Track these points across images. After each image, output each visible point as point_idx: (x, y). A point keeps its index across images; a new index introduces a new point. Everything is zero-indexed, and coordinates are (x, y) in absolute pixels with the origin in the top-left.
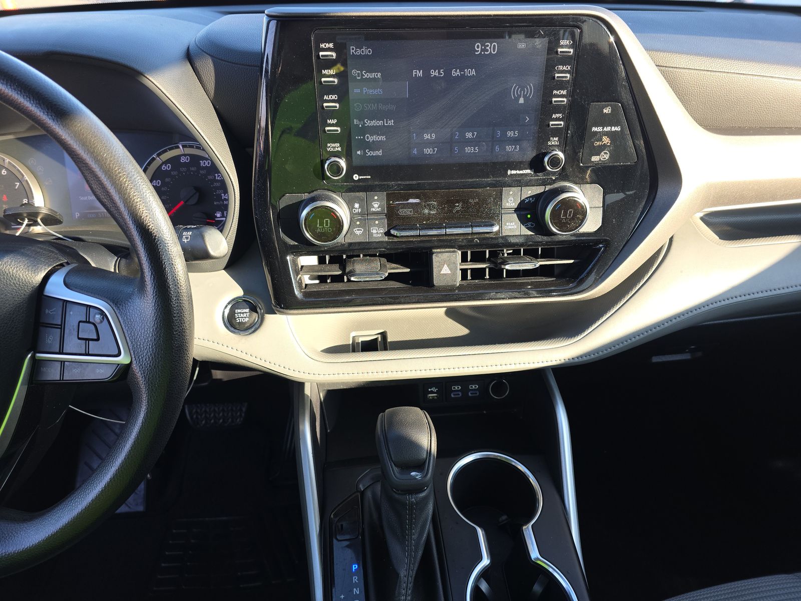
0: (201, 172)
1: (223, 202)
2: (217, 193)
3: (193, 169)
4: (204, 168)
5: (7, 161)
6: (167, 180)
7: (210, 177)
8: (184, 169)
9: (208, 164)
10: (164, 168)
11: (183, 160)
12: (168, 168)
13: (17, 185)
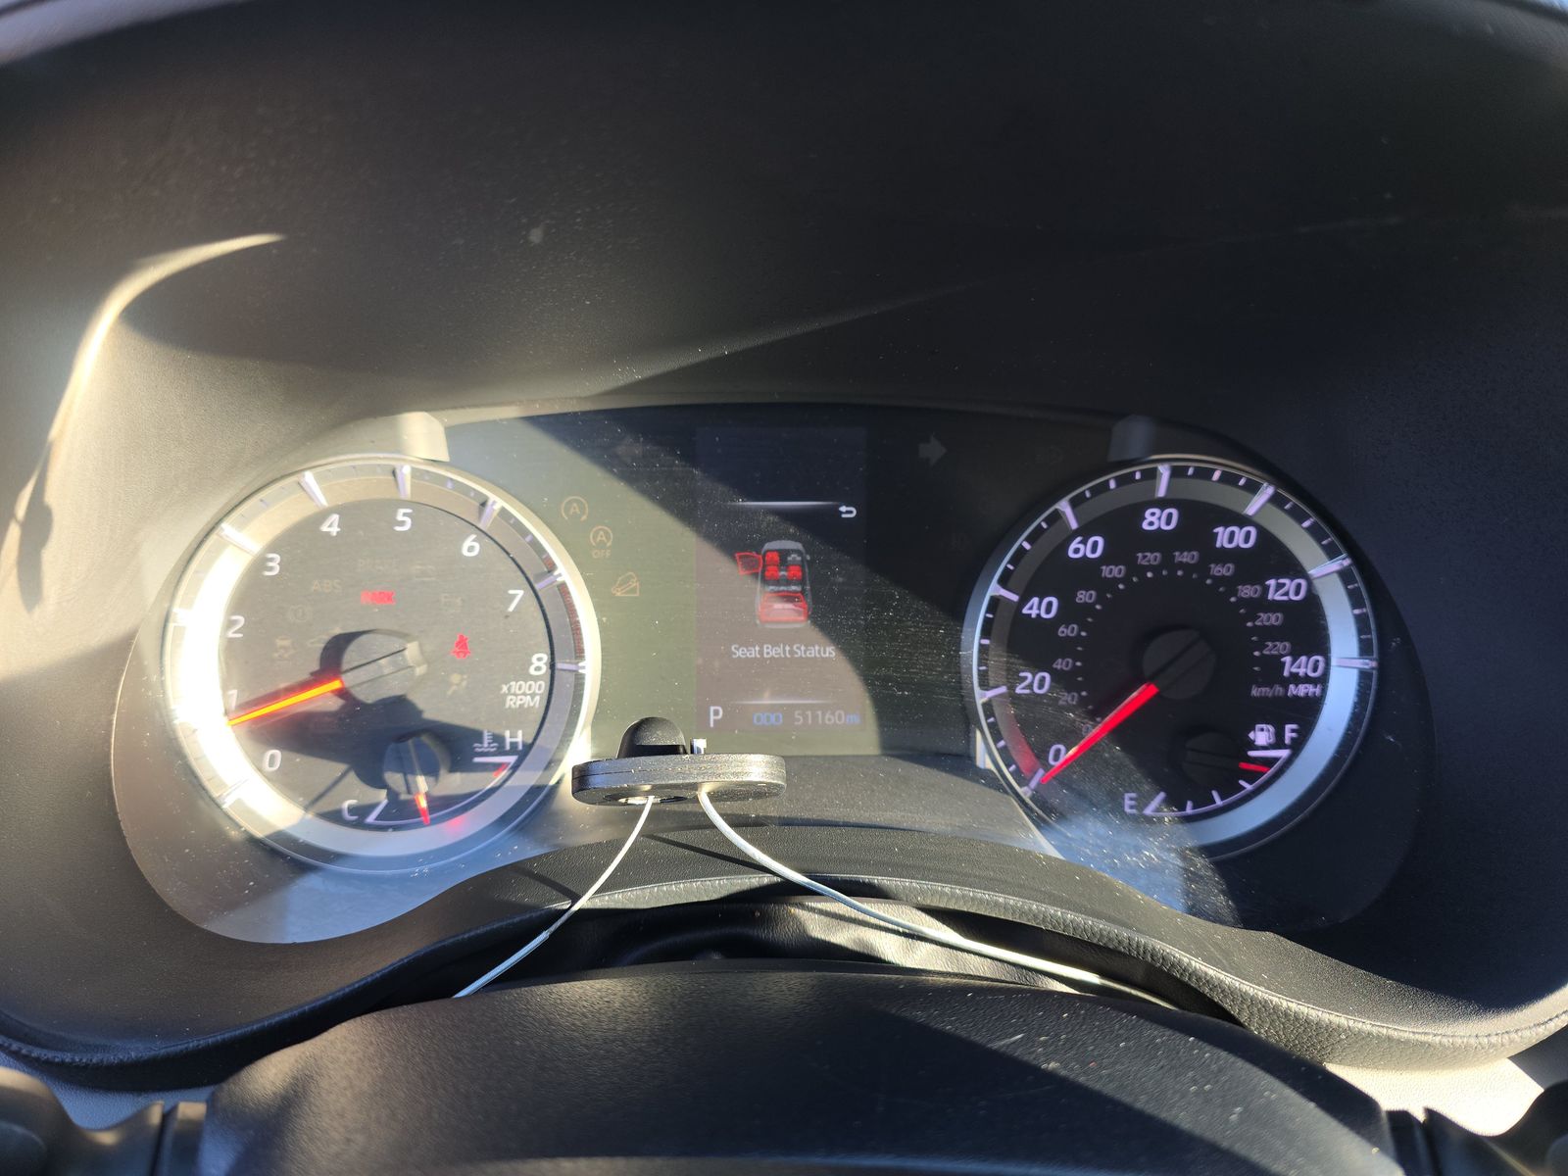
0: (1219, 570)
1: (1286, 689)
2: (1266, 652)
3: (1187, 557)
4: (1225, 556)
5: (497, 507)
6: (1083, 597)
7: (1247, 591)
8: (1153, 558)
9: (1247, 540)
10: (1077, 551)
11: (1151, 524)
12: (1094, 550)
13: (514, 596)
